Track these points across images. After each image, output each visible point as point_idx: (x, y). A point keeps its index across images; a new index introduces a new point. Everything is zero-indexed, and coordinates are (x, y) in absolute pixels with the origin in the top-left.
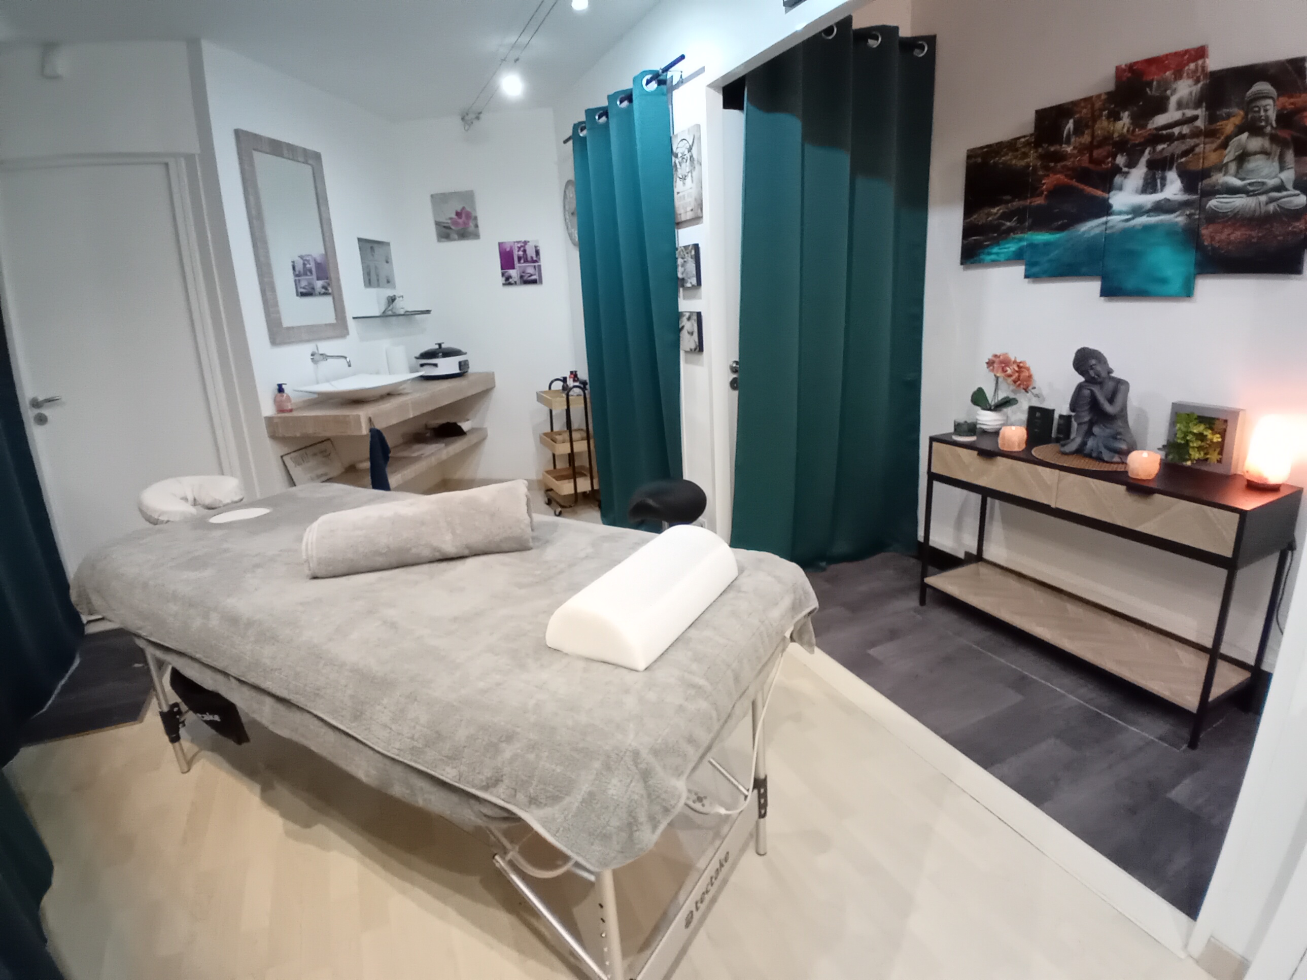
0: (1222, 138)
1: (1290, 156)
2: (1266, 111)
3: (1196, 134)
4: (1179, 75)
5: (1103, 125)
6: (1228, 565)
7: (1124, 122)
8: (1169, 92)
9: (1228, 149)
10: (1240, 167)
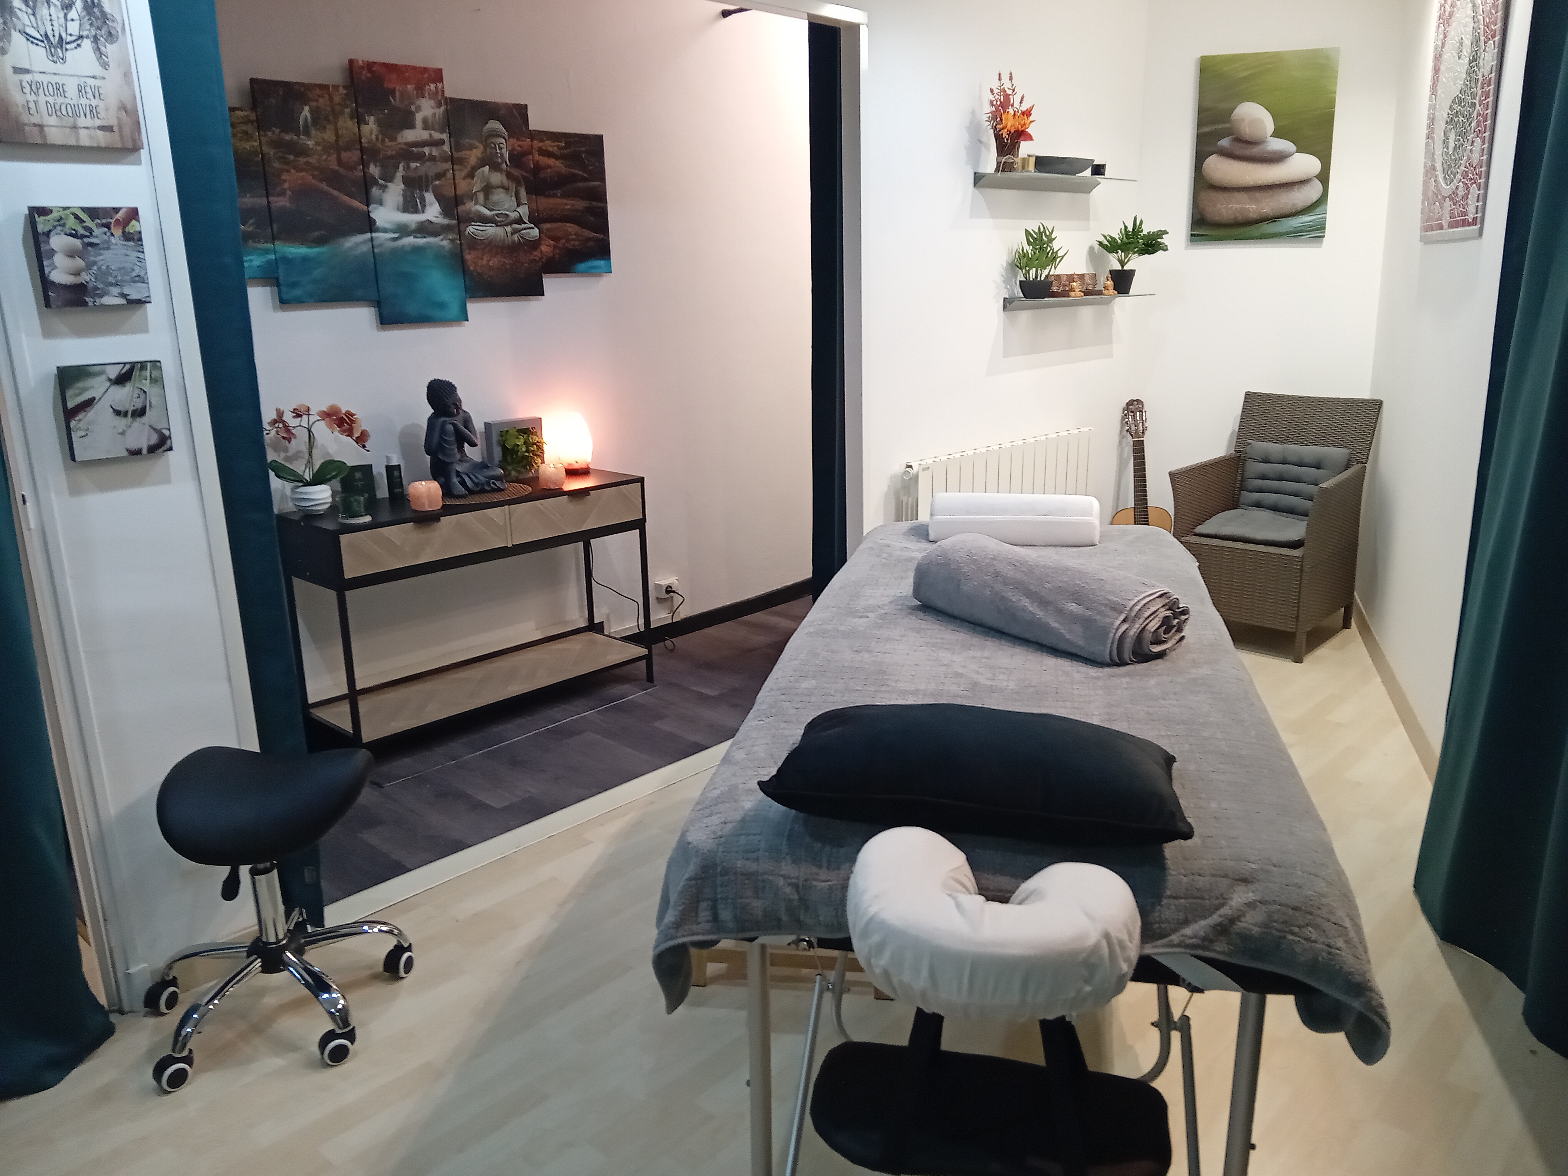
0: (469, 168)
1: (523, 193)
2: (500, 148)
3: (445, 158)
4: (420, 91)
5: (347, 124)
6: (639, 525)
7: (371, 128)
8: (413, 108)
9: (475, 179)
10: (486, 197)
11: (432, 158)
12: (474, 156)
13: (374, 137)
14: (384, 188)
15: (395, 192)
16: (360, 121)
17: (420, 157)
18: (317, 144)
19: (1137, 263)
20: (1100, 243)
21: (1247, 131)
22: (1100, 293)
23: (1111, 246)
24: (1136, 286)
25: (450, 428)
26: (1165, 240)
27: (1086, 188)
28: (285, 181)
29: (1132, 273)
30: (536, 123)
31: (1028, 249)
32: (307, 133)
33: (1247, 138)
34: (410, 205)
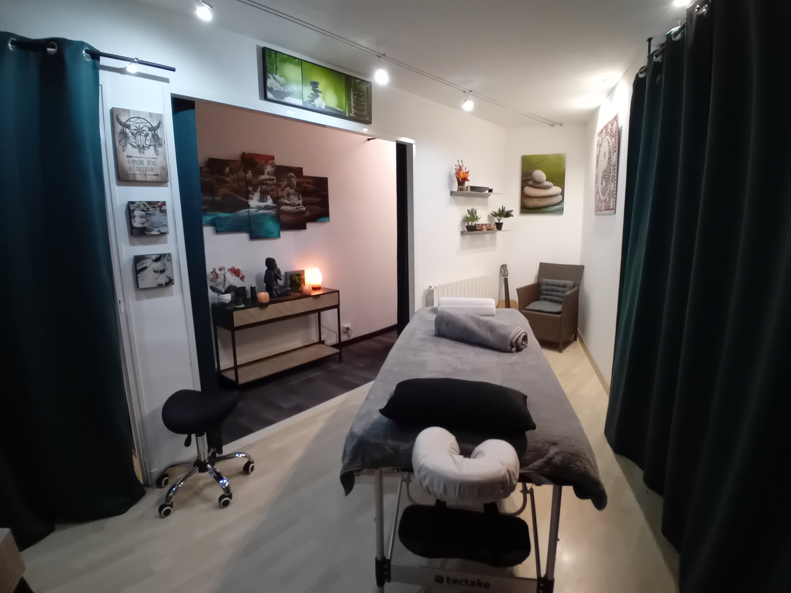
0: (282, 188)
1: (300, 196)
2: (293, 181)
3: (274, 184)
4: (267, 163)
5: (242, 174)
6: (337, 307)
7: (249, 174)
8: (264, 168)
9: (284, 192)
10: (288, 197)
11: (270, 185)
12: (284, 184)
13: (250, 177)
14: (253, 194)
15: (257, 196)
16: (246, 172)
17: (266, 184)
18: (231, 179)
19: (503, 220)
20: (492, 214)
21: (537, 179)
22: (492, 230)
23: (495, 215)
24: (503, 228)
25: (273, 274)
26: (512, 213)
27: (487, 196)
28: (220, 192)
29: (502, 224)
30: (306, 173)
31: (469, 216)
32: (228, 176)
33: (538, 181)
34: (262, 199)
